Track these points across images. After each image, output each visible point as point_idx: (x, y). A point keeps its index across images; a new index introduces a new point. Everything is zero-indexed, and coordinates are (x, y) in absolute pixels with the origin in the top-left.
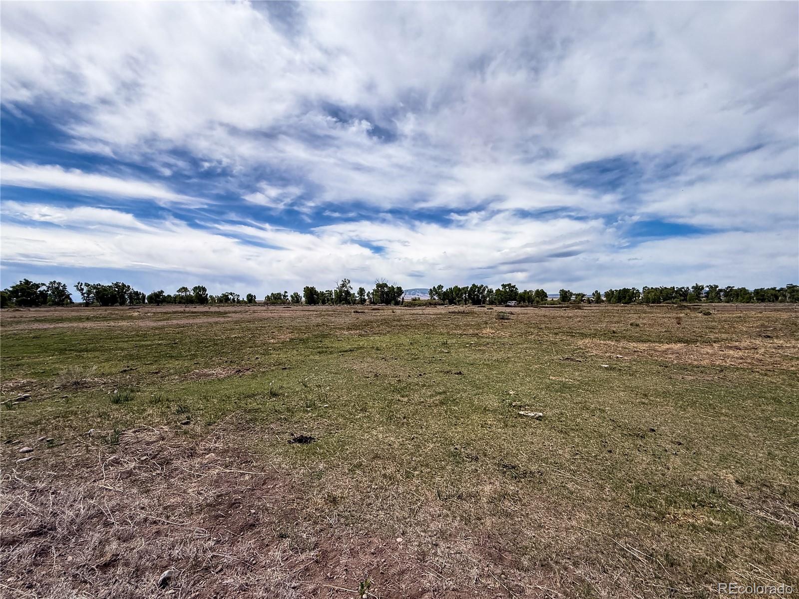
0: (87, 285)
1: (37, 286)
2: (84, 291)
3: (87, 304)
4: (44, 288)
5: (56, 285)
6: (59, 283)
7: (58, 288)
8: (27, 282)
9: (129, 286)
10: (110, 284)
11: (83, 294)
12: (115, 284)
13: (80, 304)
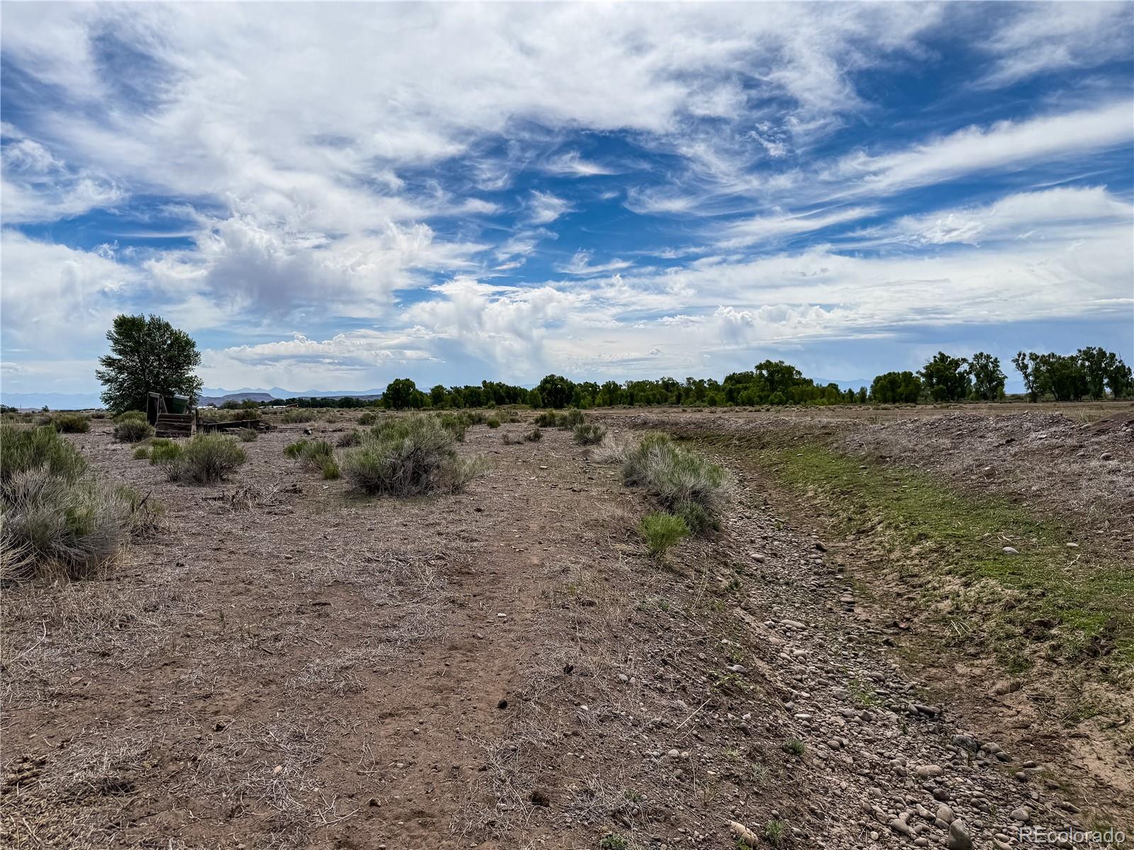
0: (1034, 357)
1: (956, 364)
2: (1029, 371)
3: (1033, 397)
4: (964, 367)
5: (983, 361)
6: (988, 357)
7: (986, 366)
8: (943, 357)
9: (1113, 356)
10: (1075, 354)
11: (1026, 376)
12: (1085, 353)
13: (1017, 398)
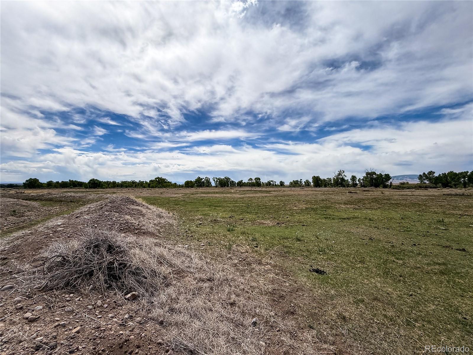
0: (216, 178)
1: (202, 179)
2: (215, 181)
3: (216, 187)
4: (203, 180)
5: (207, 179)
6: (208, 178)
7: (207, 180)
8: (199, 178)
9: (230, 178)
10: (224, 178)
11: (215, 182)
12: (225, 178)
13: (214, 186)
